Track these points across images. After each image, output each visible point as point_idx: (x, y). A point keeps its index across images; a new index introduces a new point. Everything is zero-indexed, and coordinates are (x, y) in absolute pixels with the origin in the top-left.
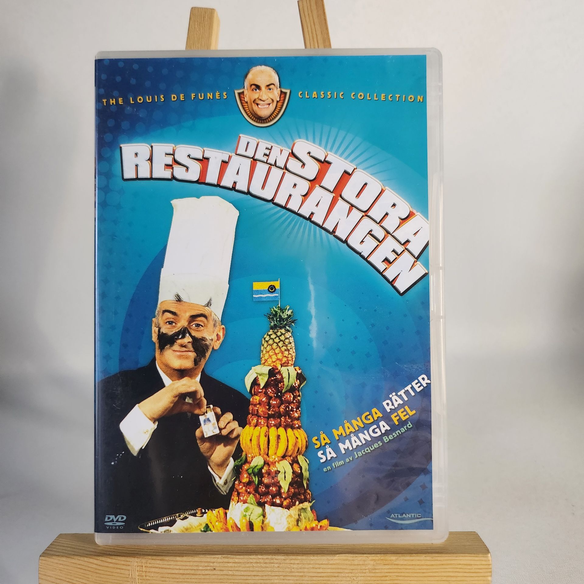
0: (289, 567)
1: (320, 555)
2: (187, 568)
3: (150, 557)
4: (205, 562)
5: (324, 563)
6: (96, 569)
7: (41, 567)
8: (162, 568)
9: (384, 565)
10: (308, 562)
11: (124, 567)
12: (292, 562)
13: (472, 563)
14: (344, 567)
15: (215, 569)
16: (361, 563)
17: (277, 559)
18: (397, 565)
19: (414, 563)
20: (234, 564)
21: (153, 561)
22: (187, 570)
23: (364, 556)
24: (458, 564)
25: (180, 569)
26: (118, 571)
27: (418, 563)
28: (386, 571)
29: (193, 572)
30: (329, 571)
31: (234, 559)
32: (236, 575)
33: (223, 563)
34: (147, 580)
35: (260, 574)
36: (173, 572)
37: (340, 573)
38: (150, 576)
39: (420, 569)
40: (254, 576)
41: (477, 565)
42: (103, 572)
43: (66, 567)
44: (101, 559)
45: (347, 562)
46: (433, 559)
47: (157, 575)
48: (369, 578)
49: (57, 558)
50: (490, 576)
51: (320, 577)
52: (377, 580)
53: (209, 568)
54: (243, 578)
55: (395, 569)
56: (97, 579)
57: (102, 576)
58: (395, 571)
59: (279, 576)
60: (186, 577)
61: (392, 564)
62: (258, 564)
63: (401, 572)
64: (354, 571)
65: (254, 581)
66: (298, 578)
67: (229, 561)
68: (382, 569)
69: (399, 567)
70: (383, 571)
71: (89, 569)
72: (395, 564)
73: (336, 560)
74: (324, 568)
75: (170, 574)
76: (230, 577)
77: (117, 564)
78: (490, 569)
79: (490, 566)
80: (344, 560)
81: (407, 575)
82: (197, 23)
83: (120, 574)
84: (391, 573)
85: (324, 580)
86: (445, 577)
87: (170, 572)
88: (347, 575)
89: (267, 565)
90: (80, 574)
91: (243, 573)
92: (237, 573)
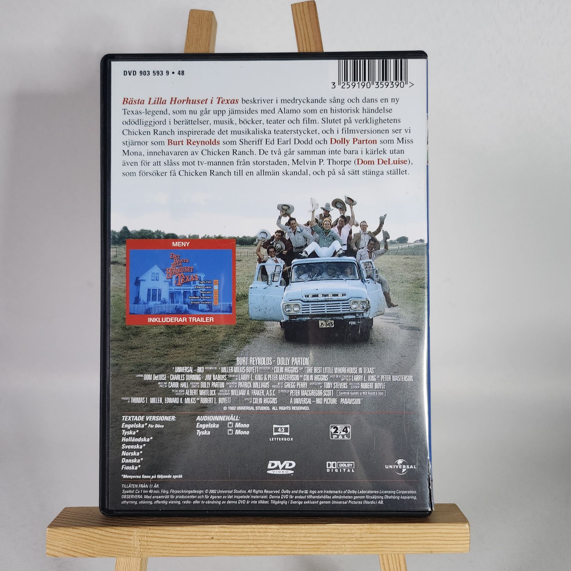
0: (282, 536)
1: (310, 524)
2: (186, 537)
3: (151, 527)
4: (203, 532)
5: (314, 532)
6: (100, 539)
7: (49, 537)
8: (163, 538)
9: (371, 533)
10: (300, 531)
11: (127, 537)
12: (285, 531)
13: (451, 531)
14: (334, 536)
15: (213, 538)
16: (348, 532)
17: (271, 529)
18: (382, 533)
19: (398, 531)
20: (230, 534)
21: (155, 531)
22: (187, 539)
23: (351, 526)
24: (439, 533)
25: (180, 539)
26: (122, 540)
27: (402, 531)
28: (372, 539)
29: (192, 541)
30: (320, 539)
31: (230, 529)
32: (232, 544)
33: (220, 532)
34: (148, 549)
35: (255, 542)
36: (174, 541)
37: (329, 541)
38: (151, 545)
39: (403, 537)
40: (250, 544)
41: (457, 533)
42: (107, 542)
43: (71, 537)
44: (105, 530)
45: (336, 531)
46: (415, 528)
47: (158, 544)
48: (356, 546)
49: (64, 529)
50: (468, 544)
51: (311, 545)
52: (364, 548)
53: (207, 537)
54: (238, 546)
55: (380, 537)
56: (102, 548)
57: (106, 546)
58: (380, 539)
59: (273, 544)
60: (186, 546)
61: (377, 533)
62: (254, 534)
63: (387, 540)
64: (342, 539)
65: (250, 549)
66: (290, 546)
67: (226, 531)
68: (368, 537)
69: (384, 535)
70: (369, 539)
71: (95, 539)
72: (380, 533)
73: (326, 529)
74: (315, 537)
75: (170, 544)
76: (227, 546)
77: (120, 534)
78: (468, 537)
79: (469, 535)
80: (333, 529)
81: (392, 543)
82: (195, 25)
83: (124, 543)
84: (377, 541)
85: (314, 548)
86: (426, 544)
87: (170, 542)
88: (336, 543)
89: (262, 534)
90: (86, 544)
91: (238, 542)
92: (233, 542)
